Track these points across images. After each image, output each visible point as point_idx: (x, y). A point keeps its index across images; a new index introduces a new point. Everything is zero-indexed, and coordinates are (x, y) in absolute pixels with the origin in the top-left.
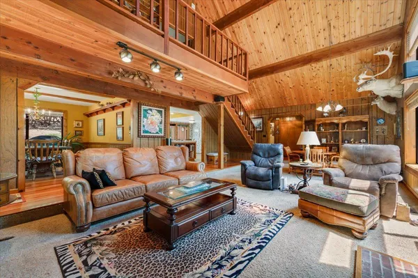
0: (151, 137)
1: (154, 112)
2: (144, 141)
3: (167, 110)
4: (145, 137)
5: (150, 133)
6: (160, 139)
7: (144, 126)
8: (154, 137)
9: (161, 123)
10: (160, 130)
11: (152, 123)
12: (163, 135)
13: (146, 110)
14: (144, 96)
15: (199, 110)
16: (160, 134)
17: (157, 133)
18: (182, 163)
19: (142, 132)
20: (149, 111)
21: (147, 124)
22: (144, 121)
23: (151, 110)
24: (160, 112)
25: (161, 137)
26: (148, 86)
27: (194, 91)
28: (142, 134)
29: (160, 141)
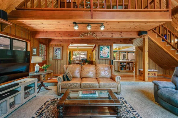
0: (104, 59)
1: (106, 48)
2: (101, 61)
3: (112, 46)
4: (101, 59)
5: (104, 57)
6: (108, 60)
7: (101, 54)
8: (105, 59)
9: (109, 52)
10: (108, 56)
11: (104, 53)
12: (110, 58)
13: (102, 48)
14: (101, 41)
15: (132, 43)
16: (108, 58)
17: (107, 57)
18: (108, 74)
19: (100, 57)
20: (103, 48)
21: (102, 53)
22: (101, 52)
23: (104, 47)
24: (108, 47)
25: (109, 59)
26: (94, 37)
27: (121, 33)
28: (100, 58)
29: (108, 61)
